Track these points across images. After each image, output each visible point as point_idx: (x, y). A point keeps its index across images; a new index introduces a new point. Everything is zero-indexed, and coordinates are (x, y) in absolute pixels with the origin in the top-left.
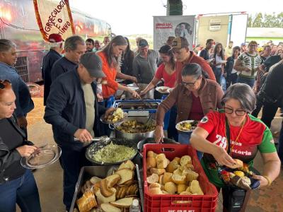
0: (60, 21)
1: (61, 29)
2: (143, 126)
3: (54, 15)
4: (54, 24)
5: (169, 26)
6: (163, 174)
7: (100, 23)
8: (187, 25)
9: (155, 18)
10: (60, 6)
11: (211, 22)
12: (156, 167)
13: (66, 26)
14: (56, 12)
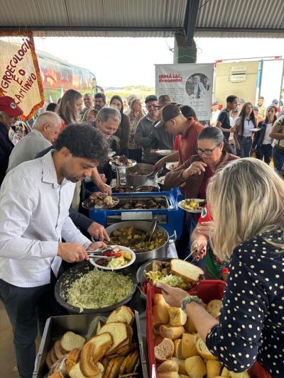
0: (22, 72)
1: (23, 84)
2: (144, 236)
3: (13, 64)
4: (14, 77)
5: (177, 78)
6: (181, 337)
7: (81, 73)
8: (203, 77)
9: (158, 66)
10: (22, 51)
11: (233, 70)
12: (168, 323)
13: (31, 81)
14: (17, 60)
